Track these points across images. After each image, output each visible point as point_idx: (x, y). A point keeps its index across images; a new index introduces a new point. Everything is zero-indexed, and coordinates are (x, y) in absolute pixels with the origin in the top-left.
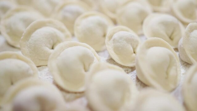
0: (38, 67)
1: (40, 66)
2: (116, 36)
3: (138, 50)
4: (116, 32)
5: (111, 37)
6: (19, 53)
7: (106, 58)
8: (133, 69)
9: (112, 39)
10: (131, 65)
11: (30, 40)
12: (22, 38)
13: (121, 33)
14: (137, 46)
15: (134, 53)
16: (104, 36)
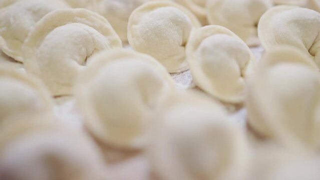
0: (56, 97)
1: (59, 96)
2: (206, 43)
3: (249, 71)
4: (208, 36)
5: (197, 45)
6: (21, 70)
7: (187, 86)
8: (238, 106)
9: (200, 49)
10: (235, 98)
11: (42, 45)
12: (27, 40)
13: (218, 38)
14: (247, 63)
15: (242, 76)
16: (184, 45)
